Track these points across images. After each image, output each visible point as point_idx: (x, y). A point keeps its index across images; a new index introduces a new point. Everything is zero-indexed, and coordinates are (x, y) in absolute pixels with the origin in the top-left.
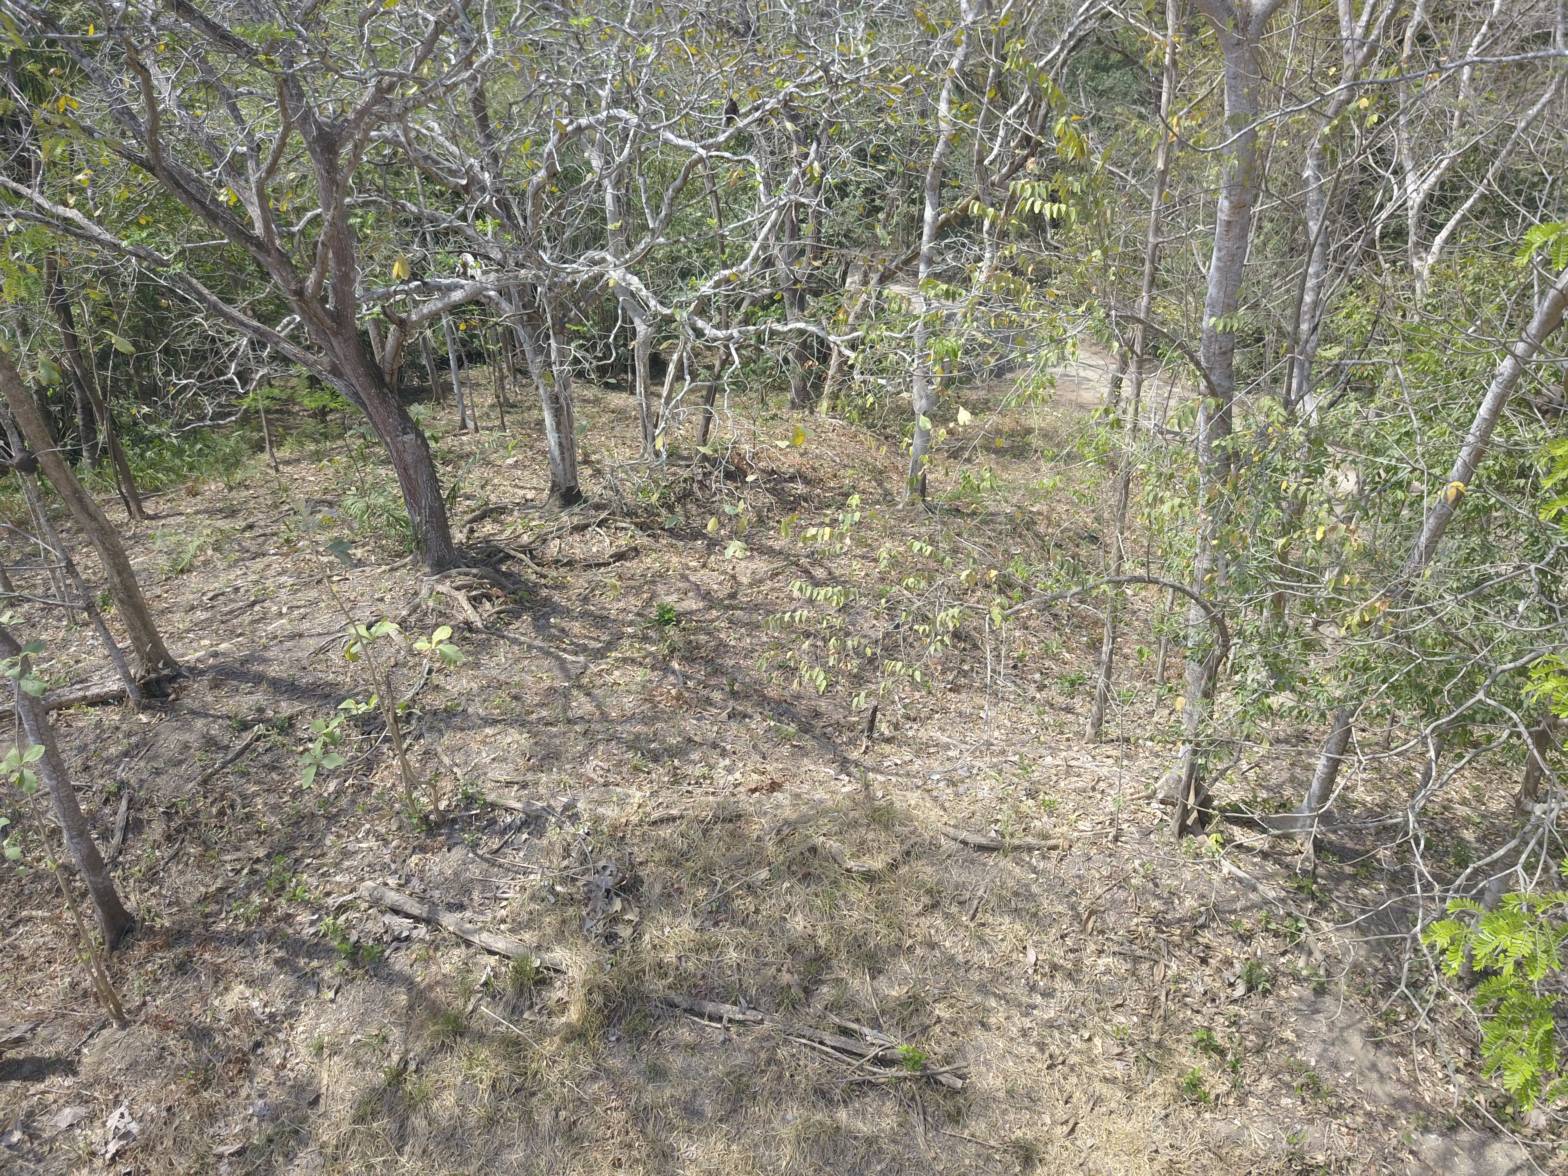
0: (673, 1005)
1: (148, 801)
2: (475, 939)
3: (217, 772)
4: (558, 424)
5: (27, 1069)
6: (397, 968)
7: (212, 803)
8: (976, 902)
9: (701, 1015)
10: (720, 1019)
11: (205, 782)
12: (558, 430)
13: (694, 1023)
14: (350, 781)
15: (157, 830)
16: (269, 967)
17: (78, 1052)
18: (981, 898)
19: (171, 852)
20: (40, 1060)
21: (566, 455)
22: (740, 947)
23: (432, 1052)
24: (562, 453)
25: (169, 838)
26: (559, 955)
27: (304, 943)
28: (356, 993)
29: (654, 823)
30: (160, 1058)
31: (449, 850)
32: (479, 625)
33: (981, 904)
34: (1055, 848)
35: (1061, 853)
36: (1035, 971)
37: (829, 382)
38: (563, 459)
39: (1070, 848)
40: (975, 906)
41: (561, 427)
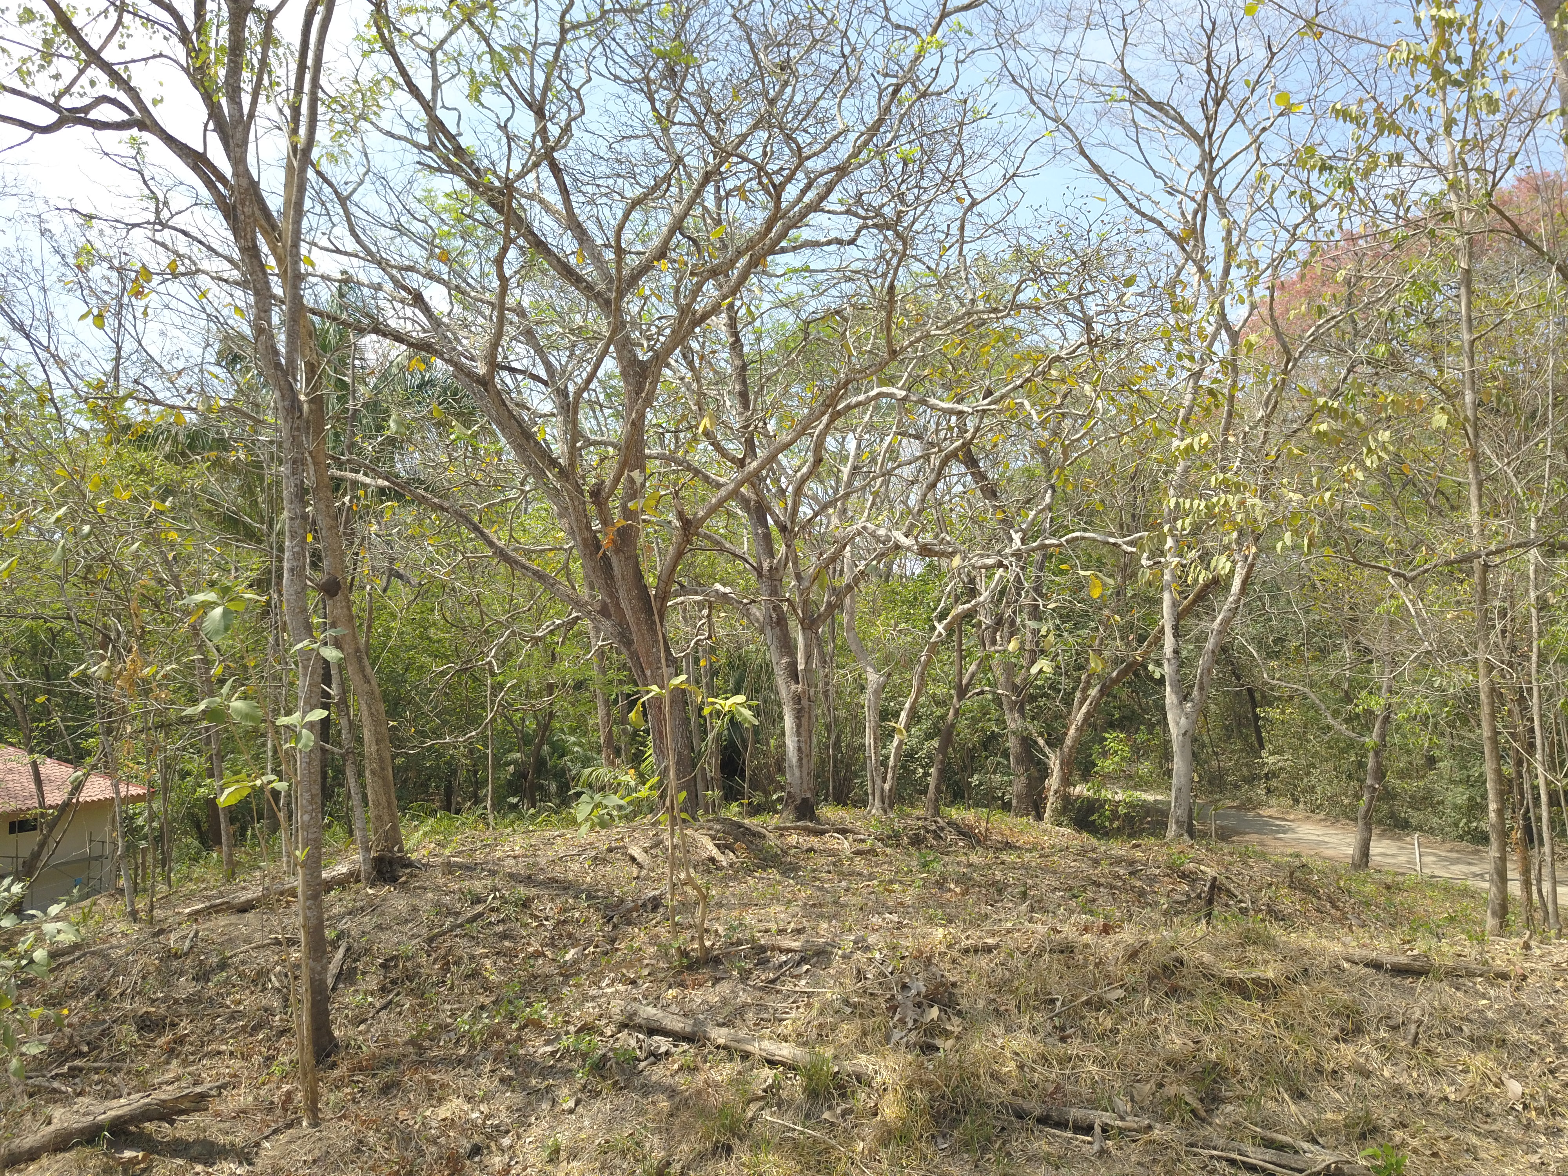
0: (1021, 1115)
1: (368, 951)
2: (754, 1048)
3: (444, 933)
4: (799, 726)
5: (194, 1151)
6: (654, 1078)
7: (435, 960)
8: (1413, 1028)
9: (1062, 1125)
10: (1088, 1129)
11: (431, 940)
12: (798, 733)
13: (1054, 1136)
14: (591, 949)
15: (372, 982)
16: (494, 1084)
17: (258, 1145)
18: (1419, 1023)
19: (384, 1001)
20: (212, 1144)
21: (805, 761)
22: (1101, 1062)
23: (702, 1157)
24: (800, 759)
25: (383, 989)
26: (864, 1062)
27: (536, 1064)
28: (603, 1107)
29: (967, 951)
30: (358, 1151)
31: (713, 985)
32: (724, 864)
33: (1421, 1029)
34: (1505, 976)
35: (1515, 984)
36: (1525, 1107)
37: (1051, 799)
38: (800, 766)
39: (1524, 978)
40: (1413, 1031)
41: (802, 730)
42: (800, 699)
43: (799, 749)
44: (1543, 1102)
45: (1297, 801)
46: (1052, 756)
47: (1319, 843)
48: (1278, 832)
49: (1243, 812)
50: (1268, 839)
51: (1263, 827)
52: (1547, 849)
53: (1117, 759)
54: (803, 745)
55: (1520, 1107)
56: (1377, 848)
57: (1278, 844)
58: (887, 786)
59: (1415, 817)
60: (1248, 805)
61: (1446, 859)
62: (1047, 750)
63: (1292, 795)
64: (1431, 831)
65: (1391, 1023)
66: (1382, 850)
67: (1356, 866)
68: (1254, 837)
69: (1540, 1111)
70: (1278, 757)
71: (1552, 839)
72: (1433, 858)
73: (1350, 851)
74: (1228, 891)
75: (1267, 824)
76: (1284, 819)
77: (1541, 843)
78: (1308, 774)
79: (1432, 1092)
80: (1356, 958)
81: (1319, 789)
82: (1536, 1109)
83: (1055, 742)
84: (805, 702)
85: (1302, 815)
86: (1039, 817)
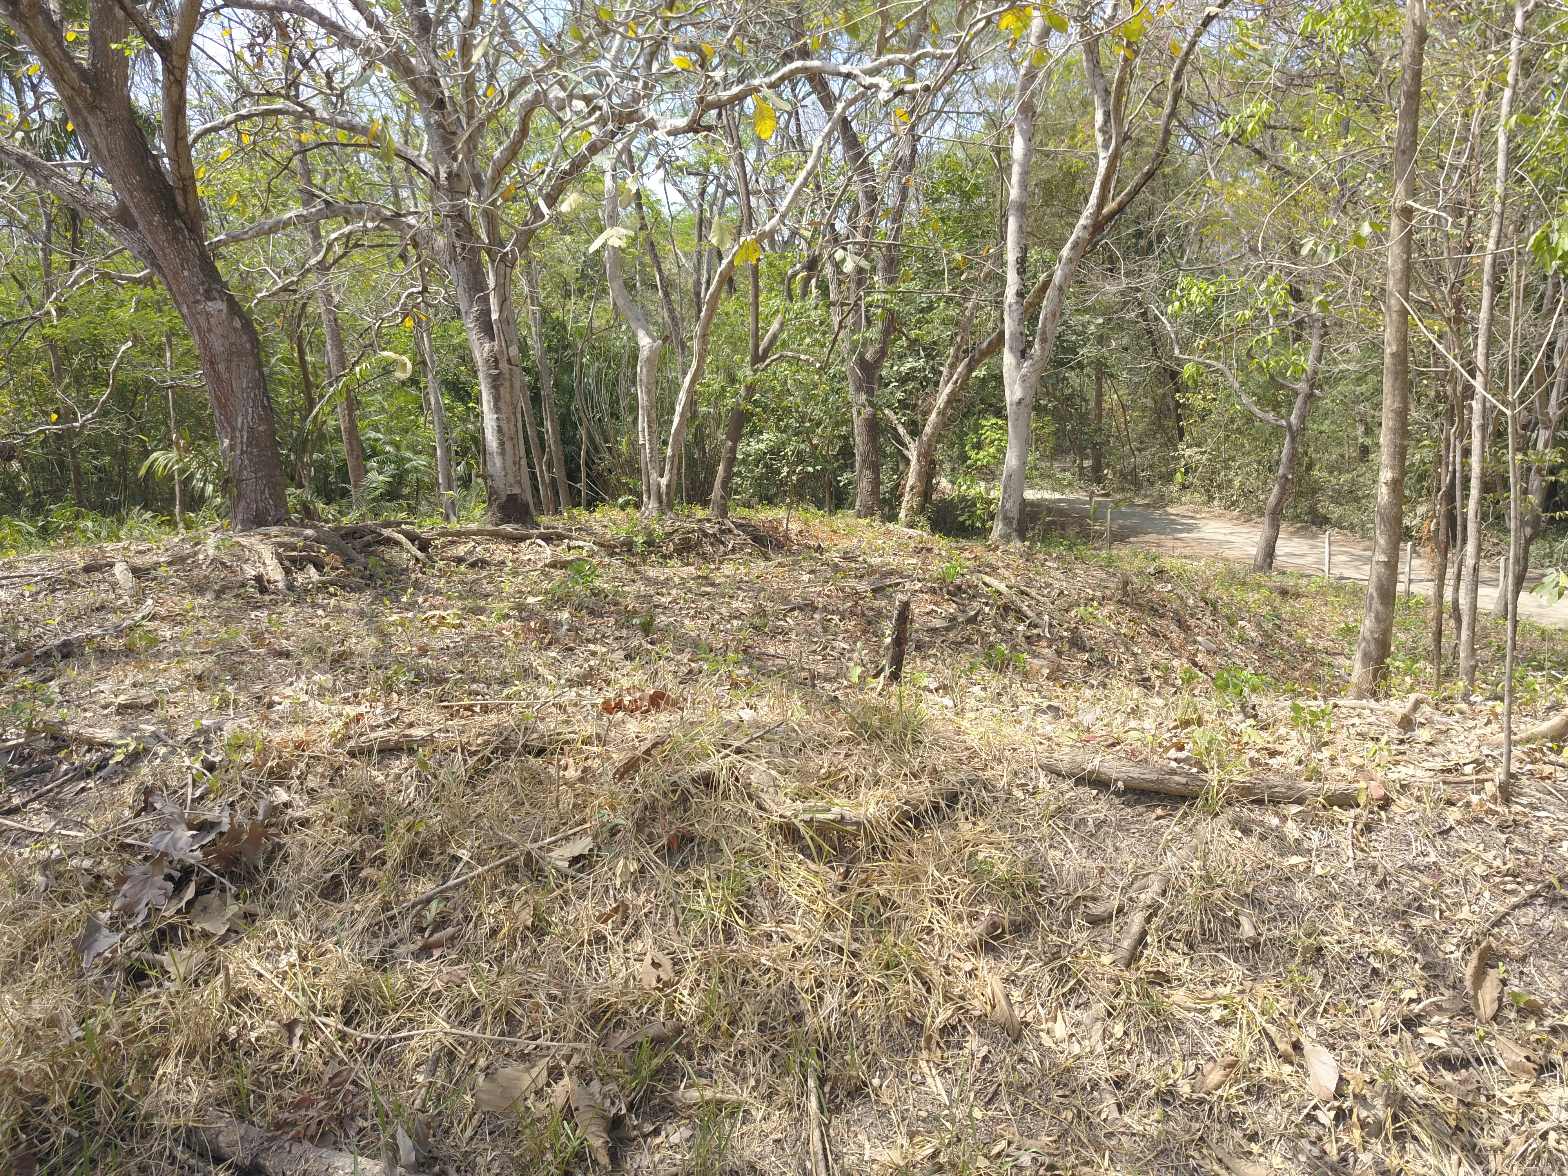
4: (497, 399)
18: (1153, 908)
24: (502, 443)
29: (365, 752)
32: (281, 584)
33: (1156, 922)
34: (1346, 801)
35: (1366, 816)
36: (1341, 1116)
37: (907, 497)
38: (503, 453)
39: (1386, 803)
40: (1135, 929)
41: (501, 404)
42: (496, 361)
43: (500, 430)
44: (1381, 1111)
45: (1211, 498)
46: (912, 446)
47: (1221, 543)
48: (1181, 531)
49: (1151, 510)
50: (1168, 541)
51: (1170, 527)
52: (1471, 547)
53: (992, 450)
54: (504, 425)
55: (1326, 1117)
56: (1283, 547)
57: (1179, 544)
58: (664, 481)
59: (1336, 512)
60: (1162, 501)
61: (1359, 558)
62: (907, 439)
63: (1208, 491)
64: (1352, 527)
65: (1097, 909)
66: (1288, 550)
67: (1257, 568)
68: (1152, 537)
69: (1372, 1130)
70: (1196, 449)
71: (1479, 531)
72: (1344, 558)
73: (1254, 551)
74: (1019, 611)
75: (1173, 522)
76: (1192, 518)
77: (1464, 540)
78: (1227, 468)
79: (1147, 1074)
80: (1063, 767)
81: (1237, 483)
82: (1363, 1125)
83: (915, 430)
84: (504, 366)
85: (1217, 511)
86: (893, 517)
